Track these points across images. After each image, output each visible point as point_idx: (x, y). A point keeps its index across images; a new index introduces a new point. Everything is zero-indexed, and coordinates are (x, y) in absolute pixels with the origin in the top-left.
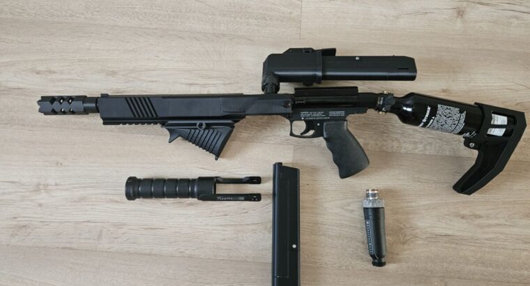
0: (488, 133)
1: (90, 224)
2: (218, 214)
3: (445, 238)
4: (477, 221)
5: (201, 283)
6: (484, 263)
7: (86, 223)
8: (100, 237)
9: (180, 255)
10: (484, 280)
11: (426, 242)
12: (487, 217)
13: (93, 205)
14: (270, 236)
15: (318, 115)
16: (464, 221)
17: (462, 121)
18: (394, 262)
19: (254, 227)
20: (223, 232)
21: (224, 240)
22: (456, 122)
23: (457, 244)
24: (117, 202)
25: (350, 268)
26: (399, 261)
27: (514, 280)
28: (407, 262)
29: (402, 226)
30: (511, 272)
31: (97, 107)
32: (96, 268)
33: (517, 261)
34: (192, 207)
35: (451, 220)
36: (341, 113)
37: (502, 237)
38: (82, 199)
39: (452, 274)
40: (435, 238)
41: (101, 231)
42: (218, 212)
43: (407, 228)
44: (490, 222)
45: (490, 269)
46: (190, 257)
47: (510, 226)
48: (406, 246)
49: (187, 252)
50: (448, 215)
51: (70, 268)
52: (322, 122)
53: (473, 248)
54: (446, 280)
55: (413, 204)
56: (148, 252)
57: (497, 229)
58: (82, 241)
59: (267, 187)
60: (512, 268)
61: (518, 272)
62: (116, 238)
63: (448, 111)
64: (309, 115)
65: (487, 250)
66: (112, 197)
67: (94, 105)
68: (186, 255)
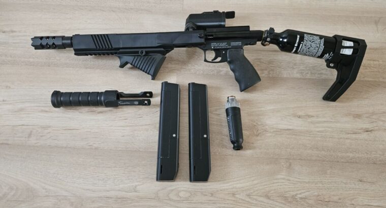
0: (341, 53)
1: (24, 127)
2: (120, 119)
3: (287, 131)
4: (310, 120)
5: (104, 167)
6: (318, 148)
7: (20, 127)
8: (30, 135)
9: (89, 147)
10: (319, 161)
11: (274, 135)
12: (317, 116)
13: (28, 114)
14: (157, 133)
15: (223, 45)
16: (300, 119)
17: (322, 44)
18: (250, 149)
19: (146, 127)
20: (123, 131)
21: (123, 136)
22: (318, 46)
23: (296, 135)
24: (46, 111)
25: (217, 154)
26: (254, 148)
27: (342, 160)
28: (260, 149)
29: (255, 124)
30: (340, 155)
31: (71, 42)
32: (24, 158)
33: (343, 146)
34: (101, 114)
35: (291, 119)
36: (239, 43)
37: (330, 129)
38: (21, 110)
39: (295, 157)
40: (279, 132)
41: (31, 132)
42: (121, 117)
43: (259, 125)
44: (320, 120)
45: (323, 152)
46: (96, 149)
47: (335, 122)
48: (259, 138)
49: (95, 145)
50: (288, 116)
51: (4, 158)
52: (226, 49)
53: (308, 138)
54: (291, 161)
55: (262, 109)
56: (65, 145)
57: (325, 125)
58: (16, 139)
59: (156, 100)
60: (340, 151)
61: (344, 154)
62: (42, 136)
63: (311, 38)
64: (217, 45)
65: (319, 139)
66: (43, 108)
67: (69, 41)
68: (93, 148)
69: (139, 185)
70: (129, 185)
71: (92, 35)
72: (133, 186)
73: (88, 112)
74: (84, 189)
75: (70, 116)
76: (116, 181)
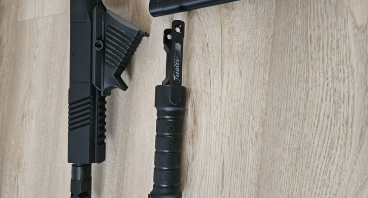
2: (208, 83)
5: (305, 106)
9: (260, 138)
20: (231, 75)
21: (241, 74)
31: (81, 166)
34: (198, 119)
42: (206, 83)
46: (263, 124)
49: (256, 128)
56: (254, 188)
68: (262, 130)
69: (354, 22)
70: (352, 44)
71: (70, 130)
72: (355, 35)
73: (193, 143)
74: (361, 146)
75: (198, 177)
76: (341, 75)
